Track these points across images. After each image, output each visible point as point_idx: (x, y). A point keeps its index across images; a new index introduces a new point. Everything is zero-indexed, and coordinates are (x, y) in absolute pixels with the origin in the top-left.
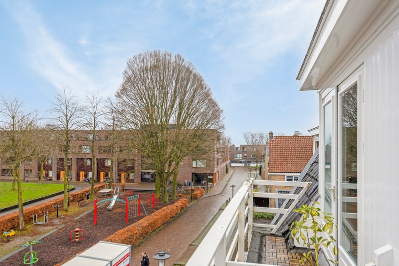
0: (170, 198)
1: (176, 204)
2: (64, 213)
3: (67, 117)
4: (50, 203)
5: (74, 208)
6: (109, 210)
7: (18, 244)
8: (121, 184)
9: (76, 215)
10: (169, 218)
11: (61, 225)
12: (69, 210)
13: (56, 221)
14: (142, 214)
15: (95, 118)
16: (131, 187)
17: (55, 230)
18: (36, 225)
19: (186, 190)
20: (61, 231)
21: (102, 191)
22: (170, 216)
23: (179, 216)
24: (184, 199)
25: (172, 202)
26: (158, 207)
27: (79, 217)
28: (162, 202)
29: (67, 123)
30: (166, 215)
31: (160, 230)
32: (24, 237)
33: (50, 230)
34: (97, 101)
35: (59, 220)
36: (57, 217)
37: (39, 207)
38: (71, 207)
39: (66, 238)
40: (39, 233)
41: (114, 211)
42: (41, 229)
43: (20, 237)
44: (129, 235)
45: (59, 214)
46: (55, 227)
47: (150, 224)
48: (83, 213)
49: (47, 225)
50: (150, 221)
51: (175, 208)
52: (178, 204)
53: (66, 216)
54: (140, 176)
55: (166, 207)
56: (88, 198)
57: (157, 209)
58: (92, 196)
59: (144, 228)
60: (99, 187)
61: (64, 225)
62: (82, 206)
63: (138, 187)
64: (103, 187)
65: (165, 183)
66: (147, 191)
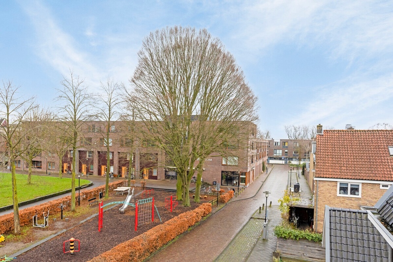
0: (193, 200)
1: (197, 210)
2: (71, 214)
3: (74, 105)
4: (56, 202)
5: (84, 209)
6: (121, 213)
7: (6, 252)
8: (142, 181)
9: (83, 217)
10: (187, 227)
11: (62, 229)
12: (77, 211)
13: (59, 224)
14: (156, 221)
15: (110, 107)
16: (152, 184)
17: (53, 236)
18: (35, 228)
19: (212, 191)
20: (59, 238)
21: (119, 189)
22: (187, 225)
23: (199, 225)
24: (208, 204)
25: (194, 206)
26: (177, 211)
27: (85, 220)
28: (183, 206)
29: (75, 113)
30: (182, 224)
31: (174, 243)
32: (16, 244)
33: (47, 236)
34: (112, 89)
35: (62, 223)
36: (62, 218)
37: (42, 207)
38: (81, 207)
39: (61, 248)
40: (34, 240)
41: (126, 215)
42: (39, 233)
43: (11, 243)
44: (130, 251)
45: (64, 216)
46: (54, 232)
47: (160, 237)
48: (91, 214)
49: (47, 229)
50: (161, 232)
51: (195, 214)
52: (200, 210)
53: (72, 217)
54: (164, 173)
55: (184, 214)
56: (101, 197)
57: (176, 214)
58: (107, 195)
59: (150, 242)
60: (117, 184)
61: (65, 230)
62: (94, 206)
63: (160, 185)
64: (120, 185)
65: (187, 183)
66: (169, 191)
